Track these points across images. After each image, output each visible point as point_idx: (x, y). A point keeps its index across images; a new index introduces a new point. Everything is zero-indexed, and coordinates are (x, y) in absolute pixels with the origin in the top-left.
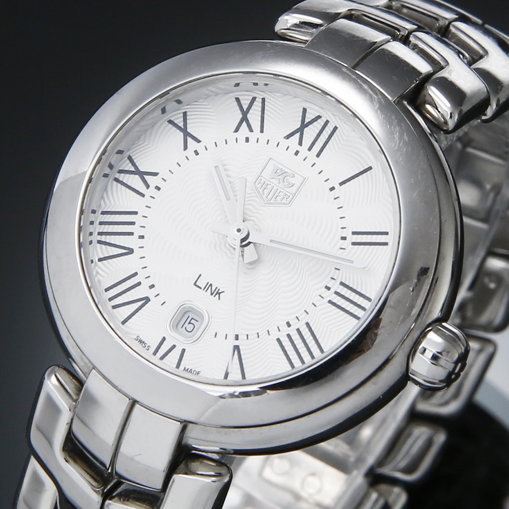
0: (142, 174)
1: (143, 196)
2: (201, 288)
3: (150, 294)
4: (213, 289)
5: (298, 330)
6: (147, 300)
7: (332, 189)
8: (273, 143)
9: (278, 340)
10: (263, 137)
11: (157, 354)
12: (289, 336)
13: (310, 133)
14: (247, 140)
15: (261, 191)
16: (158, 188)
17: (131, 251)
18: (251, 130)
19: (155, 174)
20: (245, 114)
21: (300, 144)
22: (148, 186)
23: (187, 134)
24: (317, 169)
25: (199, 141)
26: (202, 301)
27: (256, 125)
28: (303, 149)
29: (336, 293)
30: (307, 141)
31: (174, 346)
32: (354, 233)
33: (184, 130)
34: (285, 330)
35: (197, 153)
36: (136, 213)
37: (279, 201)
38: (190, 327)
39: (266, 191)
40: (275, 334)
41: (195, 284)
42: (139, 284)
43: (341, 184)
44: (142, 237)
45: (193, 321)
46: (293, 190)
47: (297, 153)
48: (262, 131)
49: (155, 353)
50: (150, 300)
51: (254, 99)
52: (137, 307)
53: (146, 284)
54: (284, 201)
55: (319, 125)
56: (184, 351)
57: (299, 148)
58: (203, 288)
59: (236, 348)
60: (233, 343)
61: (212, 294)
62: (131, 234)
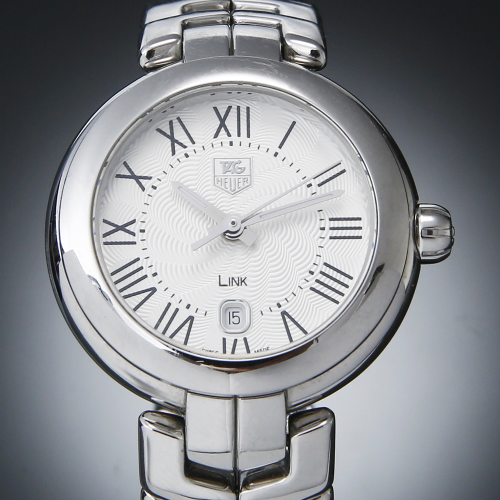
0: (123, 228)
1: (135, 243)
2: (227, 285)
3: (191, 312)
4: (237, 280)
5: (321, 273)
6: (191, 318)
7: (276, 154)
8: (208, 147)
9: (312, 289)
10: (198, 147)
11: (227, 352)
12: (317, 281)
13: (231, 122)
14: (187, 155)
15: (223, 187)
16: (143, 231)
17: (153, 290)
18: (185, 147)
19: (134, 221)
20: (171, 137)
21: (229, 135)
22: (134, 234)
23: (137, 178)
24: (254, 146)
25: (150, 178)
26: (235, 293)
27: (186, 141)
28: (234, 138)
29: (331, 229)
30: (233, 129)
31: (236, 341)
32: (314, 178)
33: (133, 176)
34: (312, 278)
35: (154, 188)
36: (138, 259)
37: (242, 187)
38: (236, 320)
39: (228, 185)
40: (307, 286)
41: (220, 285)
42: (177, 310)
43: (280, 147)
44: (155, 274)
45: (235, 314)
46: (247, 172)
47: (231, 144)
48: (194, 143)
49: (225, 352)
50: (193, 318)
51: (171, 123)
52: (187, 328)
53: (182, 307)
54: (246, 184)
55: (233, 112)
56: (245, 339)
57: (230, 139)
58: (228, 284)
59: (284, 313)
60: (279, 311)
61: (238, 285)
62: (146, 276)
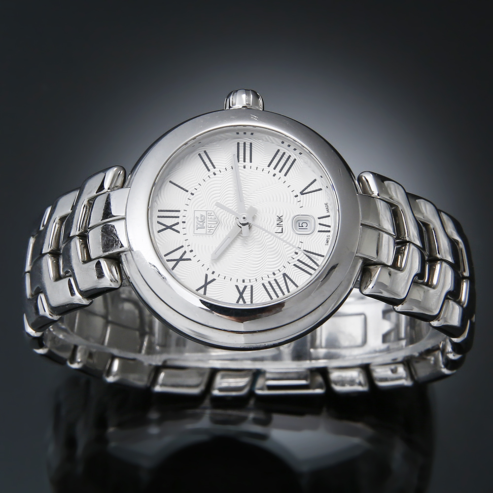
0: (241, 294)
1: (252, 286)
3: (300, 252)
4: (278, 222)
5: (274, 169)
7: (192, 194)
8: (186, 237)
9: (285, 175)
10: (185, 244)
11: (329, 230)
12: (280, 171)
13: (169, 222)
14: (191, 251)
15: (214, 229)
16: (244, 281)
17: (285, 275)
18: (185, 252)
19: (237, 287)
20: (178, 261)
21: (178, 223)
22: (245, 287)
23: (206, 284)
24: (186, 208)
25: (207, 275)
26: (287, 224)
27: (181, 251)
28: (179, 220)
29: (245, 161)
30: (175, 221)
31: (320, 224)
32: (209, 170)
33: (205, 286)
34: (278, 175)
35: (213, 273)
36: (263, 284)
37: (214, 217)
38: (304, 225)
39: (213, 226)
40: (283, 178)
41: (282, 232)
42: (299, 260)
43: (187, 191)
44: (274, 274)
45: (301, 225)
46: (204, 213)
47: (184, 222)
48: (182, 246)
49: (329, 231)
50: (304, 250)
51: (168, 261)
52: (311, 254)
53: (297, 257)
55: (162, 220)
56: (319, 218)
57: (181, 223)
58: (281, 228)
59: (302, 193)
60: (300, 196)
61: (282, 221)
62: (275, 280)
